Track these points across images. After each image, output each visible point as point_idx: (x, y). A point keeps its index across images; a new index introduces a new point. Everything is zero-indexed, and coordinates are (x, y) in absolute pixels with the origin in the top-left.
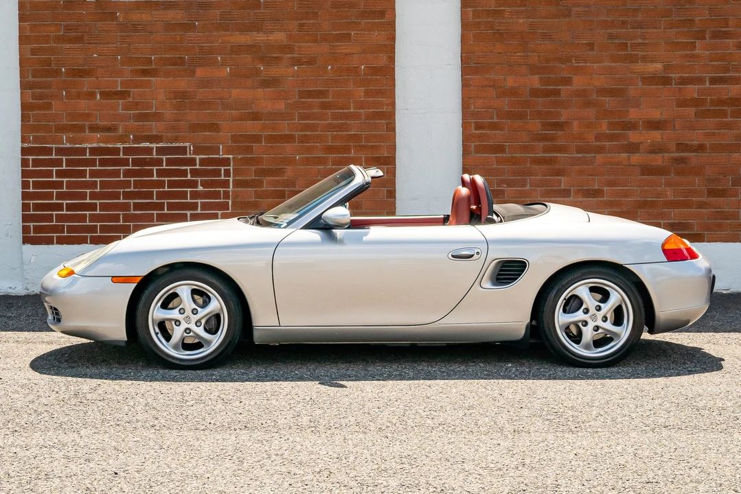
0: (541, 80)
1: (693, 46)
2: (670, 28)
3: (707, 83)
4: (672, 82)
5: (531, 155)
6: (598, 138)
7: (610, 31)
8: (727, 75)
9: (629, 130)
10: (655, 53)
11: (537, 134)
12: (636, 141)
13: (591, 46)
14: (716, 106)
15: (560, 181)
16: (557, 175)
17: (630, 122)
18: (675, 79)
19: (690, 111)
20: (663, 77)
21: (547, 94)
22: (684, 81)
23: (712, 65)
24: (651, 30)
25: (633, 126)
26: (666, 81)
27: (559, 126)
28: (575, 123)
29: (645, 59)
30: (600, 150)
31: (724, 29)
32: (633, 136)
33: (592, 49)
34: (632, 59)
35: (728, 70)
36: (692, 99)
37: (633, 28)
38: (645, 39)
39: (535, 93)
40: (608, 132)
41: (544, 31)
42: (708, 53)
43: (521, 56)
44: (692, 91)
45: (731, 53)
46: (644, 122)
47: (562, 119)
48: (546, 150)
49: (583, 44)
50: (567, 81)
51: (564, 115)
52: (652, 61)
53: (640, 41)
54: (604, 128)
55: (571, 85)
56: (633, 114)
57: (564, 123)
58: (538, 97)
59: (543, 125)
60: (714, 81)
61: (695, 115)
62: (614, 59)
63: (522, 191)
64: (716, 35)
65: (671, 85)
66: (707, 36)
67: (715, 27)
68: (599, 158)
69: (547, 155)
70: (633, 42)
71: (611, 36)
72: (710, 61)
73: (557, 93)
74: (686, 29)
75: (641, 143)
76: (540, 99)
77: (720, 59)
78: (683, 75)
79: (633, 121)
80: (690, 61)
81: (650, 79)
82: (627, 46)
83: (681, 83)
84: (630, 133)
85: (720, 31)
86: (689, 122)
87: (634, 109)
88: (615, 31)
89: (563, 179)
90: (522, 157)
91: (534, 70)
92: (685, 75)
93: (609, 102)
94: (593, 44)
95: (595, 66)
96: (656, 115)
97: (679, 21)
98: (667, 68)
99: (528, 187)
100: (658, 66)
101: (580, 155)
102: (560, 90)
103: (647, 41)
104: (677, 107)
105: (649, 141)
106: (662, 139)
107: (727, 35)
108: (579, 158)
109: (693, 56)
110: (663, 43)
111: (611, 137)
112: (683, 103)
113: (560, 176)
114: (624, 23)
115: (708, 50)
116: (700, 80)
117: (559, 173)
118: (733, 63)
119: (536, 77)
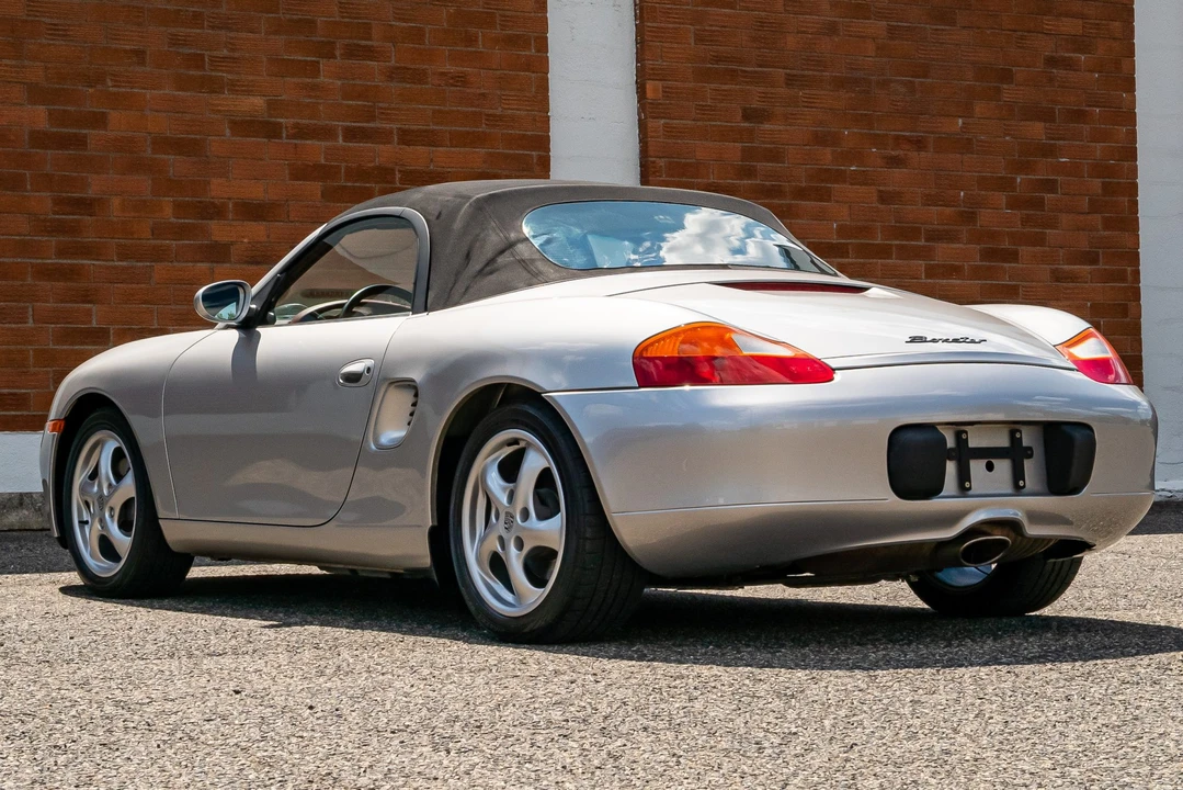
0: (50, 114)
1: (314, 69)
2: (276, 32)
3: (341, 138)
4: (281, 133)
5: (33, 261)
6: (157, 231)
7: (173, 30)
8: (372, 125)
9: (211, 219)
10: (251, 78)
11: (45, 220)
12: (225, 239)
13: (139, 55)
14: (356, 181)
15: (88, 313)
16: (84, 302)
17: (213, 203)
18: (287, 127)
19: (314, 188)
20: (268, 123)
21: (63, 142)
22: (302, 133)
23: (348, 106)
24: (244, 35)
25: (215, 211)
26: (272, 131)
27: (86, 205)
28: (116, 202)
29: (234, 87)
30: (159, 255)
31: (363, 43)
32: (219, 231)
33: (142, 63)
34: (213, 86)
35: (372, 118)
36: (317, 167)
37: (213, 28)
38: (233, 50)
39: (39, 139)
40: (173, 220)
41: (56, 21)
42: (339, 83)
43: (12, 66)
44: (316, 150)
45: (377, 87)
46: (236, 204)
47: (91, 193)
48: (61, 253)
49: (126, 51)
50: (99, 120)
51: (95, 186)
52: (249, 93)
53: (225, 52)
54: (168, 213)
55: (105, 129)
56: (218, 189)
57: (94, 199)
58: (46, 148)
59: (58, 202)
60: (351, 134)
61: (322, 196)
62: (182, 83)
63: (19, 329)
64: (351, 52)
65: (281, 138)
66: (338, 53)
67: (351, 38)
68: (160, 270)
69: (65, 261)
70: (215, 53)
71: (175, 41)
72: (343, 99)
73: (81, 142)
74: (302, 38)
75: (232, 243)
76: (49, 152)
77: (359, 97)
78: (299, 121)
79: (216, 201)
80: (310, 97)
81: (245, 126)
82: (203, 60)
83: (294, 136)
84: (213, 225)
85: (358, 45)
86: (312, 207)
87: (220, 181)
88: (182, 31)
89: (94, 308)
90: (17, 263)
91: (36, 94)
92: (304, 121)
93: (176, 164)
94: (144, 52)
95: (149, 94)
96: (256, 192)
97: (289, 20)
98: (273, 105)
99: (30, 324)
100: (258, 102)
101: (124, 263)
102: (85, 136)
103: (236, 55)
104: (291, 179)
105: (245, 240)
106: (268, 236)
107: (369, 53)
108: (124, 268)
109: (314, 87)
110: (265, 59)
111: (181, 232)
112: (300, 173)
113: (89, 302)
114: (197, 16)
115: (340, 79)
116: (327, 133)
117: (87, 297)
118: (381, 105)
119: (41, 110)
